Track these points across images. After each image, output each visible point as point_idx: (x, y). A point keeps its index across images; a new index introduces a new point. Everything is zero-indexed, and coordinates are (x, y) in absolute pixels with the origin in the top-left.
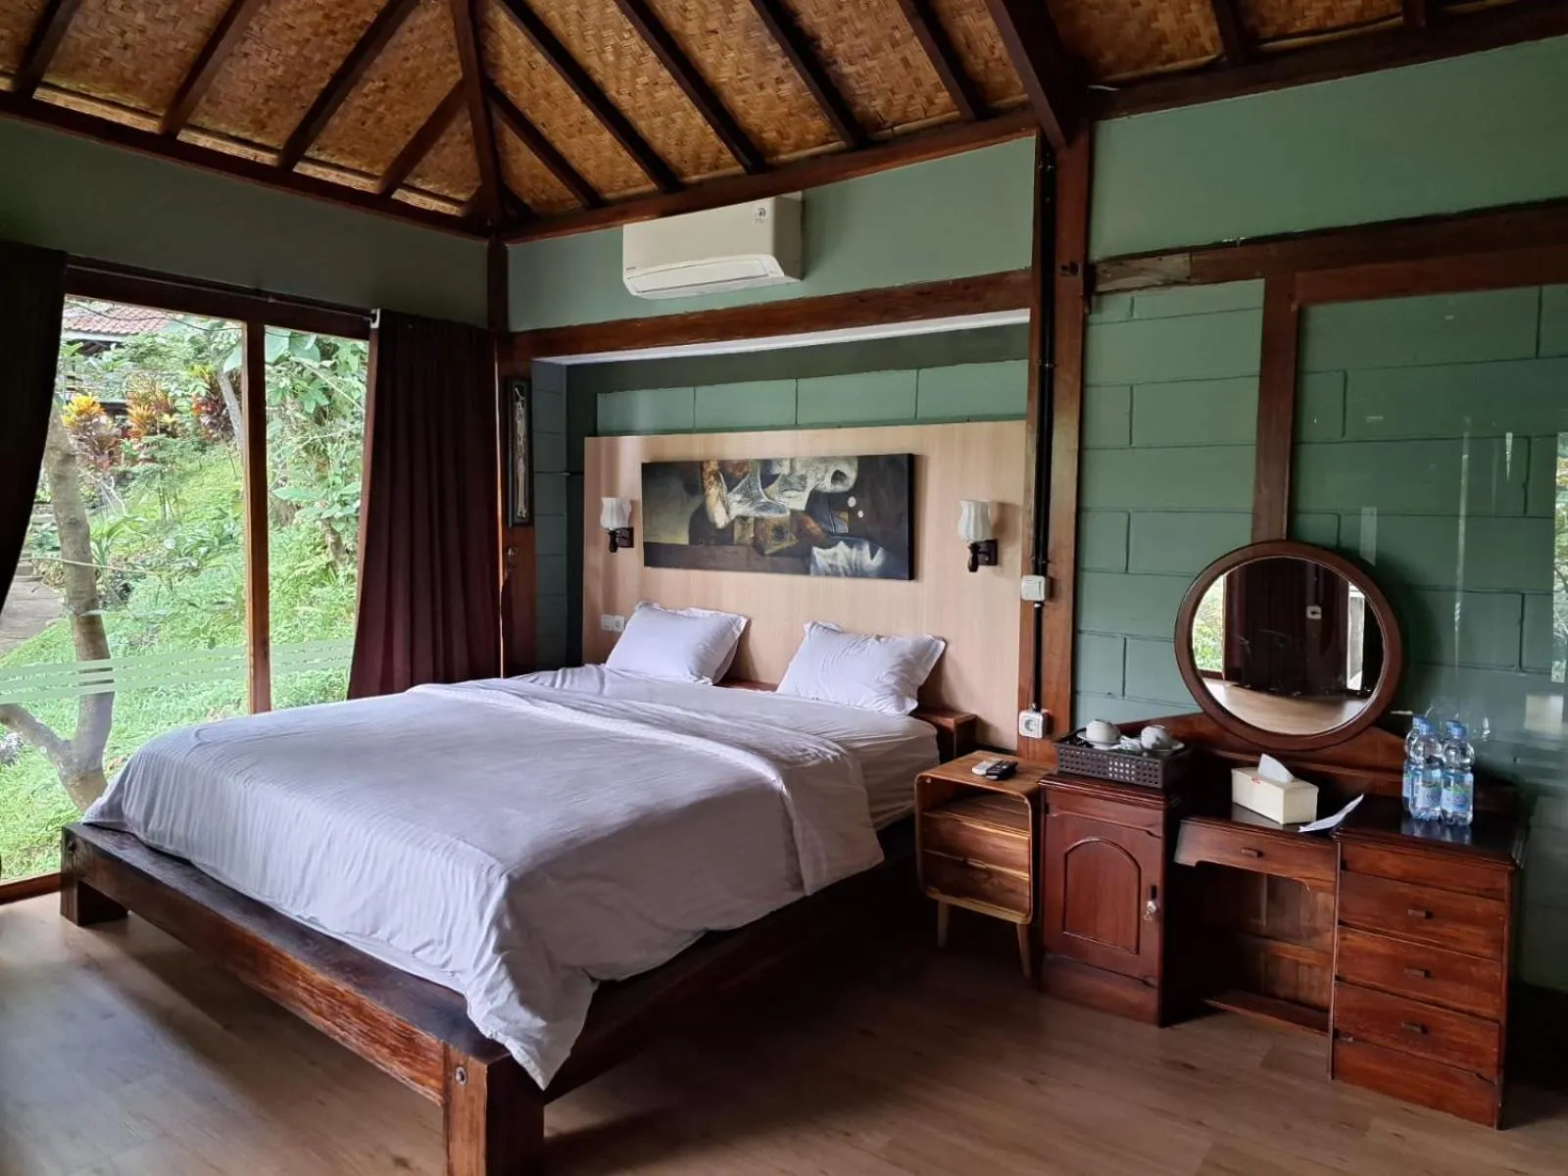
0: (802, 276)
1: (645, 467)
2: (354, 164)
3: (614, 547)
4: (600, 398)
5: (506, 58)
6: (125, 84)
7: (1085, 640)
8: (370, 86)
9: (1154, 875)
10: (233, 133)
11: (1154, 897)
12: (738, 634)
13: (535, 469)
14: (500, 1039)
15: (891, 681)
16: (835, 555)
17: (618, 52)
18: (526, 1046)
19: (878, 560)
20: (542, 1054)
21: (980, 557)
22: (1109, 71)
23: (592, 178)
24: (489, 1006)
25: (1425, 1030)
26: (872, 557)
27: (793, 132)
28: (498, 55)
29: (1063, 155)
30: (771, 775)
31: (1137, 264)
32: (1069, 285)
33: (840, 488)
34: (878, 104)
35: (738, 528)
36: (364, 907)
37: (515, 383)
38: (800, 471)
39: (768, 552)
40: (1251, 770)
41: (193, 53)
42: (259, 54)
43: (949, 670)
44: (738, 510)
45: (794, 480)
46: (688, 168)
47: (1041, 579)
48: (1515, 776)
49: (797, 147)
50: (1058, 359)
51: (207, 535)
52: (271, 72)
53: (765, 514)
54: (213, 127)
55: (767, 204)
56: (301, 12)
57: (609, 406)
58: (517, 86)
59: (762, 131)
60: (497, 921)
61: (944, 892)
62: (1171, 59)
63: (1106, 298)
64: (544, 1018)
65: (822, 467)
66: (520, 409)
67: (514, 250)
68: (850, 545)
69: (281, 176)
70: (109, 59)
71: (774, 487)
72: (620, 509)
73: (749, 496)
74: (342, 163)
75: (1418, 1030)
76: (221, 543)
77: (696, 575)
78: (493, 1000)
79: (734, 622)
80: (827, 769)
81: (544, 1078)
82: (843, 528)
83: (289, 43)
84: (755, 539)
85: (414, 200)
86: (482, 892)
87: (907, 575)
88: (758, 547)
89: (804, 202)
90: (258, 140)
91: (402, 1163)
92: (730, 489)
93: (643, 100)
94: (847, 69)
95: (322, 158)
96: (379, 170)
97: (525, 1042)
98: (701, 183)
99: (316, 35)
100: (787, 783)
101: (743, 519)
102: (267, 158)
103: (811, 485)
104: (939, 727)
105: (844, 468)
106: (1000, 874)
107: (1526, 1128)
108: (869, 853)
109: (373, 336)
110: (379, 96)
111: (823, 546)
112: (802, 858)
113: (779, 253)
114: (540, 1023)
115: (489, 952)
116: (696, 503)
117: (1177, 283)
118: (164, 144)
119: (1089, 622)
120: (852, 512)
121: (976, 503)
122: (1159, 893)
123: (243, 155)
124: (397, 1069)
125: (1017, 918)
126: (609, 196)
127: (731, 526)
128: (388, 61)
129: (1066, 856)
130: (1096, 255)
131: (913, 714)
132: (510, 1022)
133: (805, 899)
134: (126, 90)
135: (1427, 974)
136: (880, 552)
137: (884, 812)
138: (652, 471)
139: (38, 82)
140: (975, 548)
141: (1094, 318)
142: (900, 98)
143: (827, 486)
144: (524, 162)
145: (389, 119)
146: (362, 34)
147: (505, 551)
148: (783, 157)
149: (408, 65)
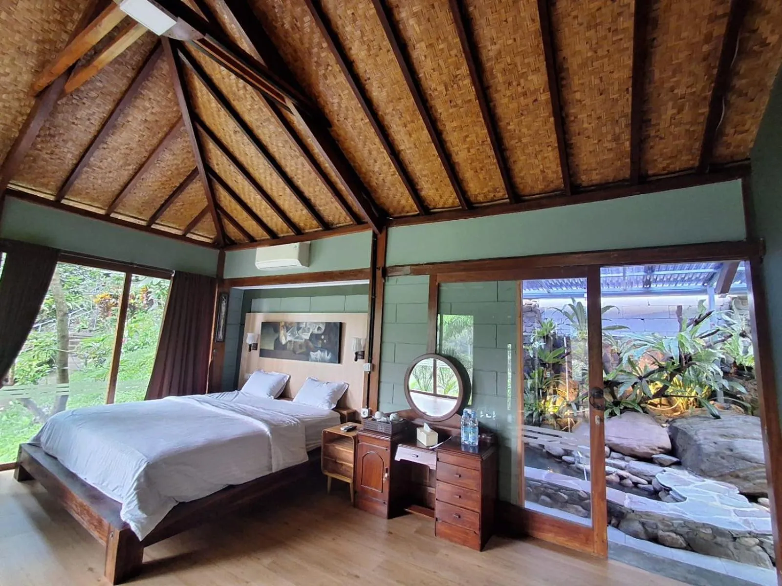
0: (308, 266)
1: (262, 323)
2: (174, 226)
3: (250, 350)
4: (253, 300)
5: (222, 199)
6: (94, 200)
7: (382, 385)
8: (178, 204)
9: (387, 465)
10: (131, 215)
11: (387, 472)
12: (286, 381)
13: (228, 322)
14: (128, 521)
15: (328, 398)
16: (317, 355)
17: (255, 199)
18: (137, 525)
19: (329, 357)
20: (142, 528)
21: (358, 356)
22: (393, 214)
23: (251, 233)
24: (127, 509)
25: (459, 517)
26: (328, 355)
27: (308, 224)
28: (220, 197)
29: (379, 236)
30: (266, 429)
31: (397, 268)
32: (379, 273)
33: (320, 332)
34: (331, 219)
35: (288, 344)
36: (101, 474)
37: (223, 295)
38: (308, 326)
39: (297, 353)
40: (421, 428)
41: (117, 192)
42: (139, 192)
43: (349, 394)
44: (289, 338)
45: (306, 329)
46: (279, 232)
47: (369, 364)
48: (497, 430)
49: (310, 228)
50: (376, 295)
51: (139, 342)
52: (144, 198)
53: (297, 340)
54: (124, 213)
55: (297, 244)
56: (153, 182)
57: (255, 303)
58: (226, 206)
59: (299, 223)
60: (138, 479)
61: (330, 472)
62: (408, 212)
63: (390, 278)
64: (146, 514)
65: (315, 325)
66: (224, 304)
67: (228, 253)
68: (321, 351)
69: (147, 228)
70: (88, 193)
71: (300, 331)
72: (254, 337)
73: (293, 334)
74: (169, 225)
75: (457, 517)
76: (144, 345)
77: (275, 360)
78: (129, 507)
79: (285, 377)
80: (290, 428)
81: (142, 537)
82: (320, 346)
83: (150, 191)
84: (293, 348)
85: (195, 237)
86: (137, 467)
87: (338, 361)
88: (294, 352)
89: (310, 244)
90: (139, 217)
91: (91, 569)
92: (287, 331)
93: (264, 212)
94: (321, 208)
95: (163, 223)
96: (183, 228)
97: (138, 523)
98: (284, 237)
99: (159, 189)
100: (271, 433)
101: (290, 341)
102: (143, 223)
103: (311, 330)
104: (341, 414)
105: (321, 326)
106: (346, 465)
107: (489, 551)
108: (302, 457)
109: (172, 279)
110: (181, 207)
111: (313, 352)
112: (273, 459)
113: (301, 259)
114: (145, 516)
115: (132, 490)
116: (277, 335)
117: (407, 275)
118: (106, 218)
119: (383, 378)
120: (322, 340)
121: (357, 338)
122: (389, 470)
123: (134, 222)
124: (95, 534)
125: (349, 481)
126: (257, 239)
127: (286, 344)
128: (184, 196)
129: (363, 457)
130: (387, 265)
131: (333, 409)
132: (133, 515)
133: (272, 473)
134: (94, 201)
135: (460, 497)
136: (330, 354)
137: (311, 444)
138: (265, 325)
139: (63, 198)
140: (357, 354)
141: (387, 283)
142: (337, 217)
143: (316, 332)
144: (231, 229)
145: (185, 213)
146: (175, 189)
147: (213, 350)
148: (307, 231)
149: (191, 198)
